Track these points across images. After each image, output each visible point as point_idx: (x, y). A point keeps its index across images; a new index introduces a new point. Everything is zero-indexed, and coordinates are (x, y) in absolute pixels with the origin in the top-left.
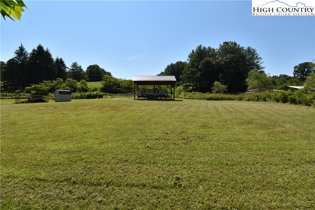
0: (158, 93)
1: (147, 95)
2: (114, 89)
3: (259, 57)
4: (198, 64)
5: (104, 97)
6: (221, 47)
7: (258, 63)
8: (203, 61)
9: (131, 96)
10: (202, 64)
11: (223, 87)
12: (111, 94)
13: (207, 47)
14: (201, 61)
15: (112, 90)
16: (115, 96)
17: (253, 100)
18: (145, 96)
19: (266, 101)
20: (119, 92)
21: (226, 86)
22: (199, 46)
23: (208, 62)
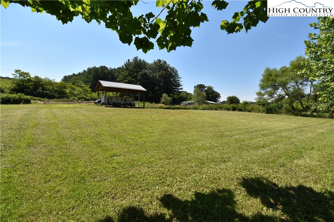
0: (125, 101)
1: (113, 103)
2: (39, 92)
3: (179, 77)
4: (136, 74)
5: (32, 102)
6: (155, 63)
7: (179, 82)
8: (141, 72)
9: (73, 103)
10: (141, 75)
11: (170, 99)
12: (42, 99)
13: (142, 59)
14: (140, 72)
15: (36, 93)
16: (48, 101)
17: (208, 109)
18: (112, 103)
19: (217, 110)
20: (48, 96)
21: (171, 98)
22: (136, 57)
23: (145, 74)
